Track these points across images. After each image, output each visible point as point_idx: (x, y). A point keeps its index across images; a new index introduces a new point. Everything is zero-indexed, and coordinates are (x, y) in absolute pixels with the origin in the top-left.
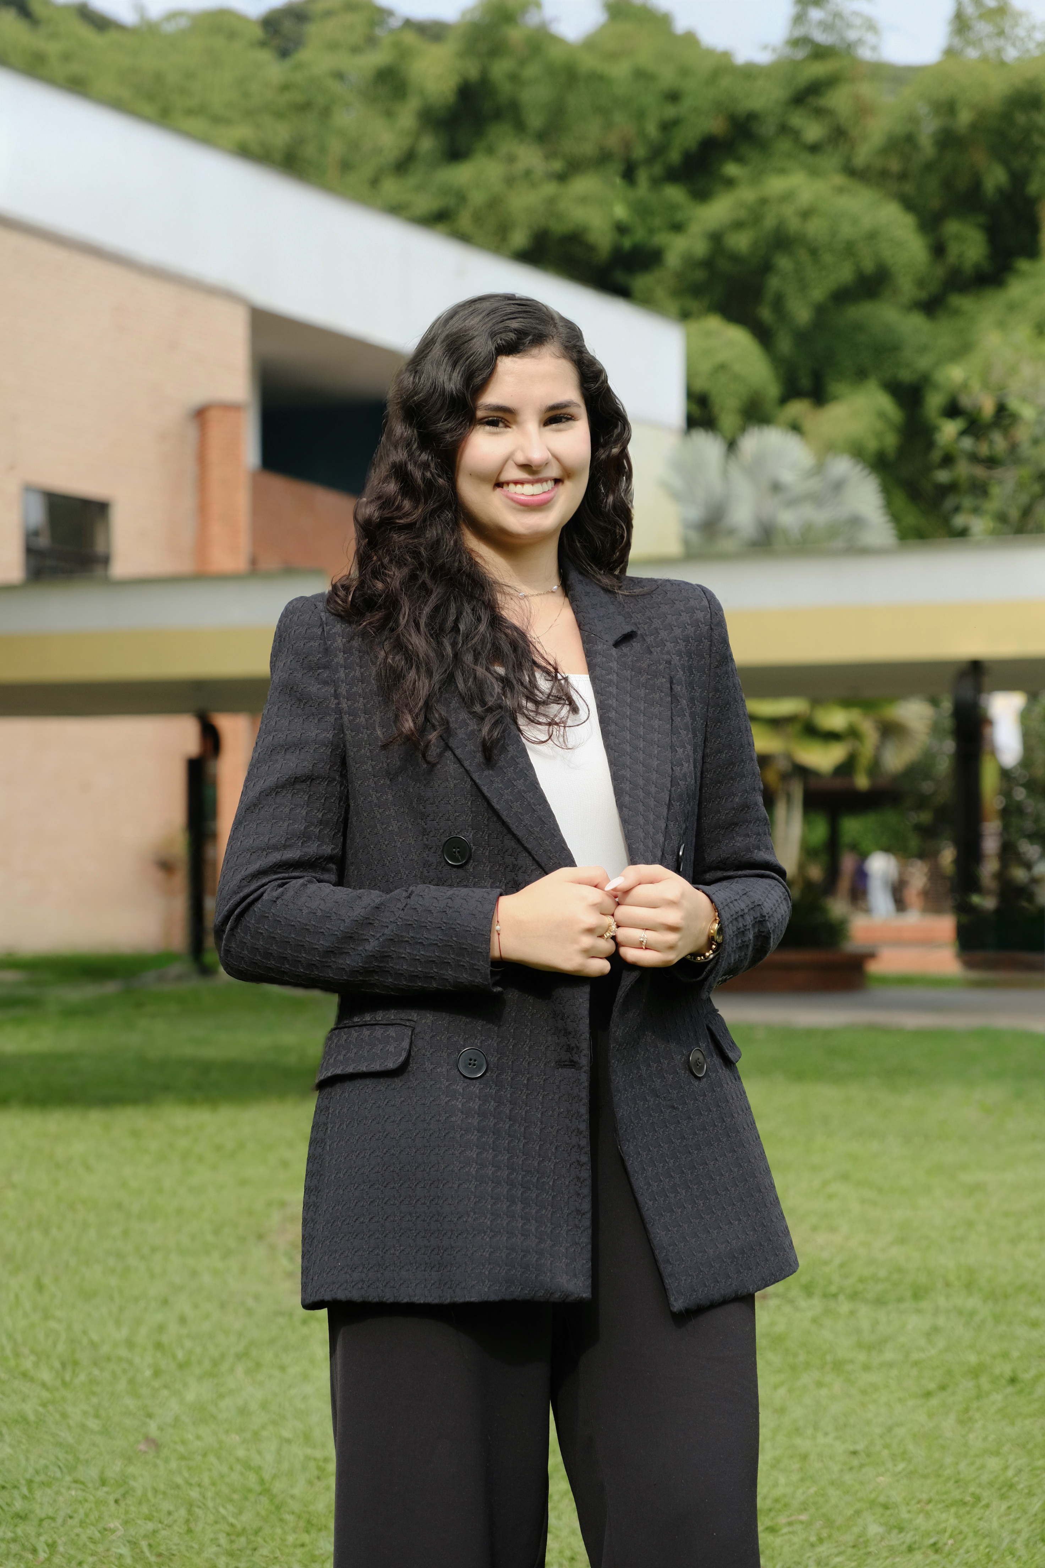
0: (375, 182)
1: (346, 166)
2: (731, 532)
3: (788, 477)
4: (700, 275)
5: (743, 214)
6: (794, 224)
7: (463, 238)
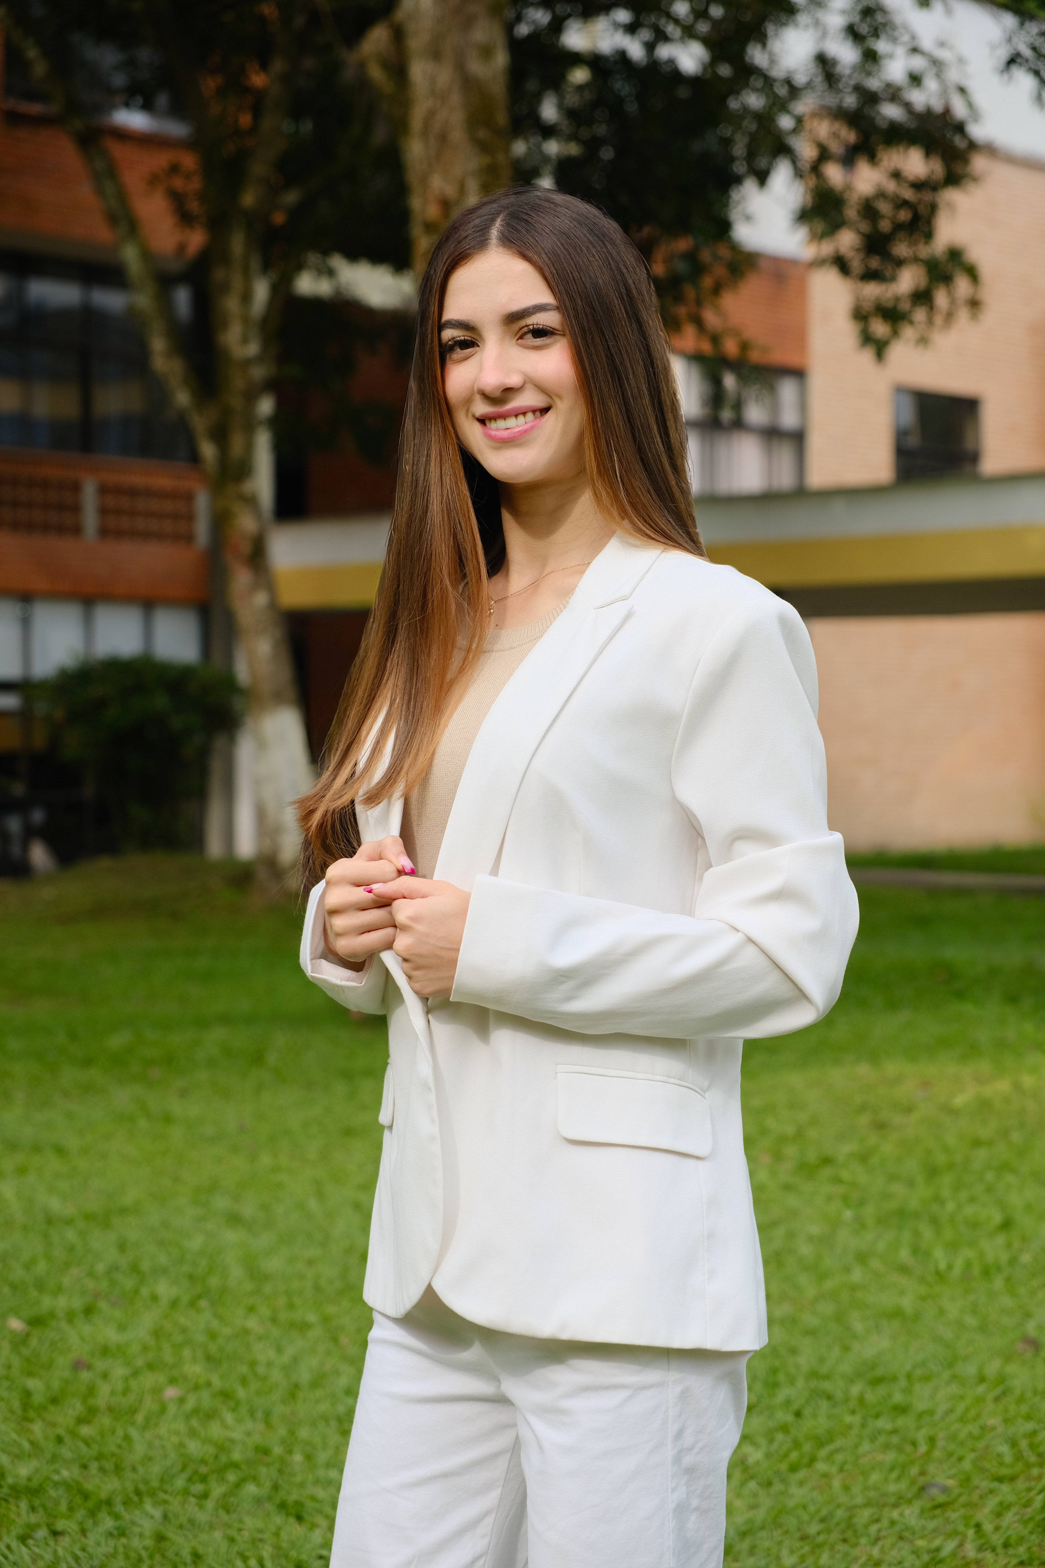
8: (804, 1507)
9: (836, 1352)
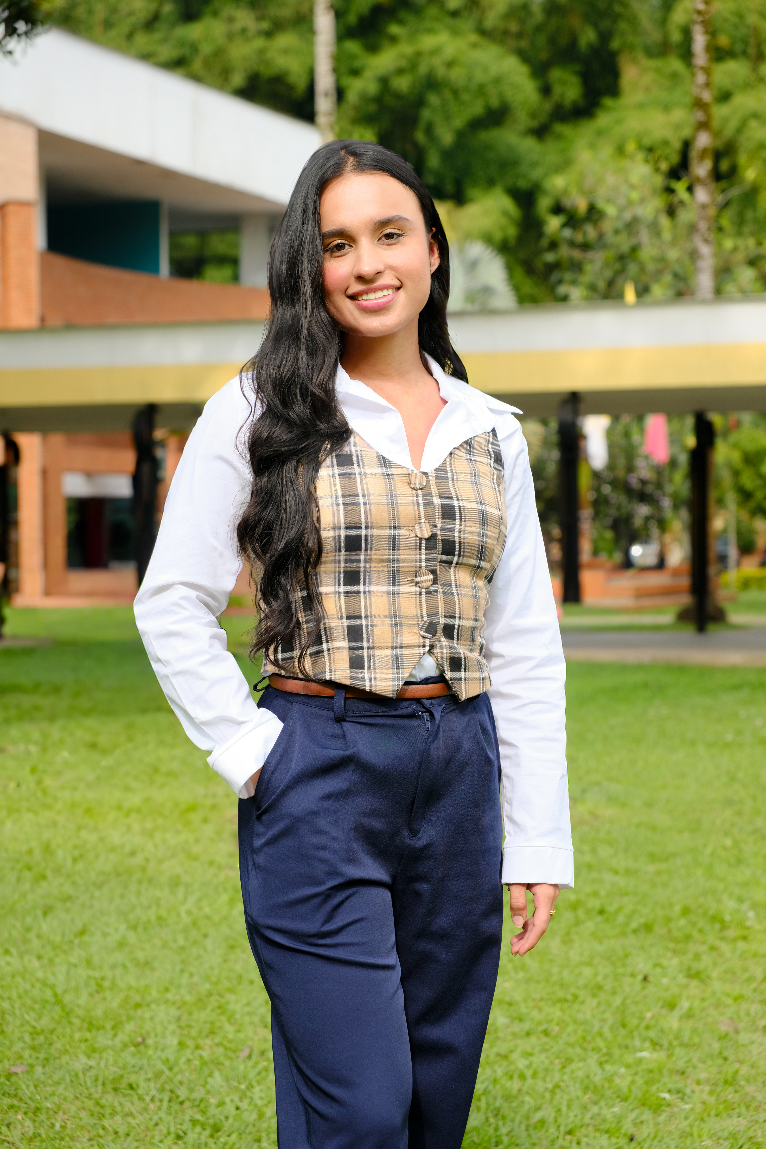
0: (130, 36)
1: (108, 24)
4: (372, 108)
5: (403, 63)
6: (441, 72)
7: (196, 78)
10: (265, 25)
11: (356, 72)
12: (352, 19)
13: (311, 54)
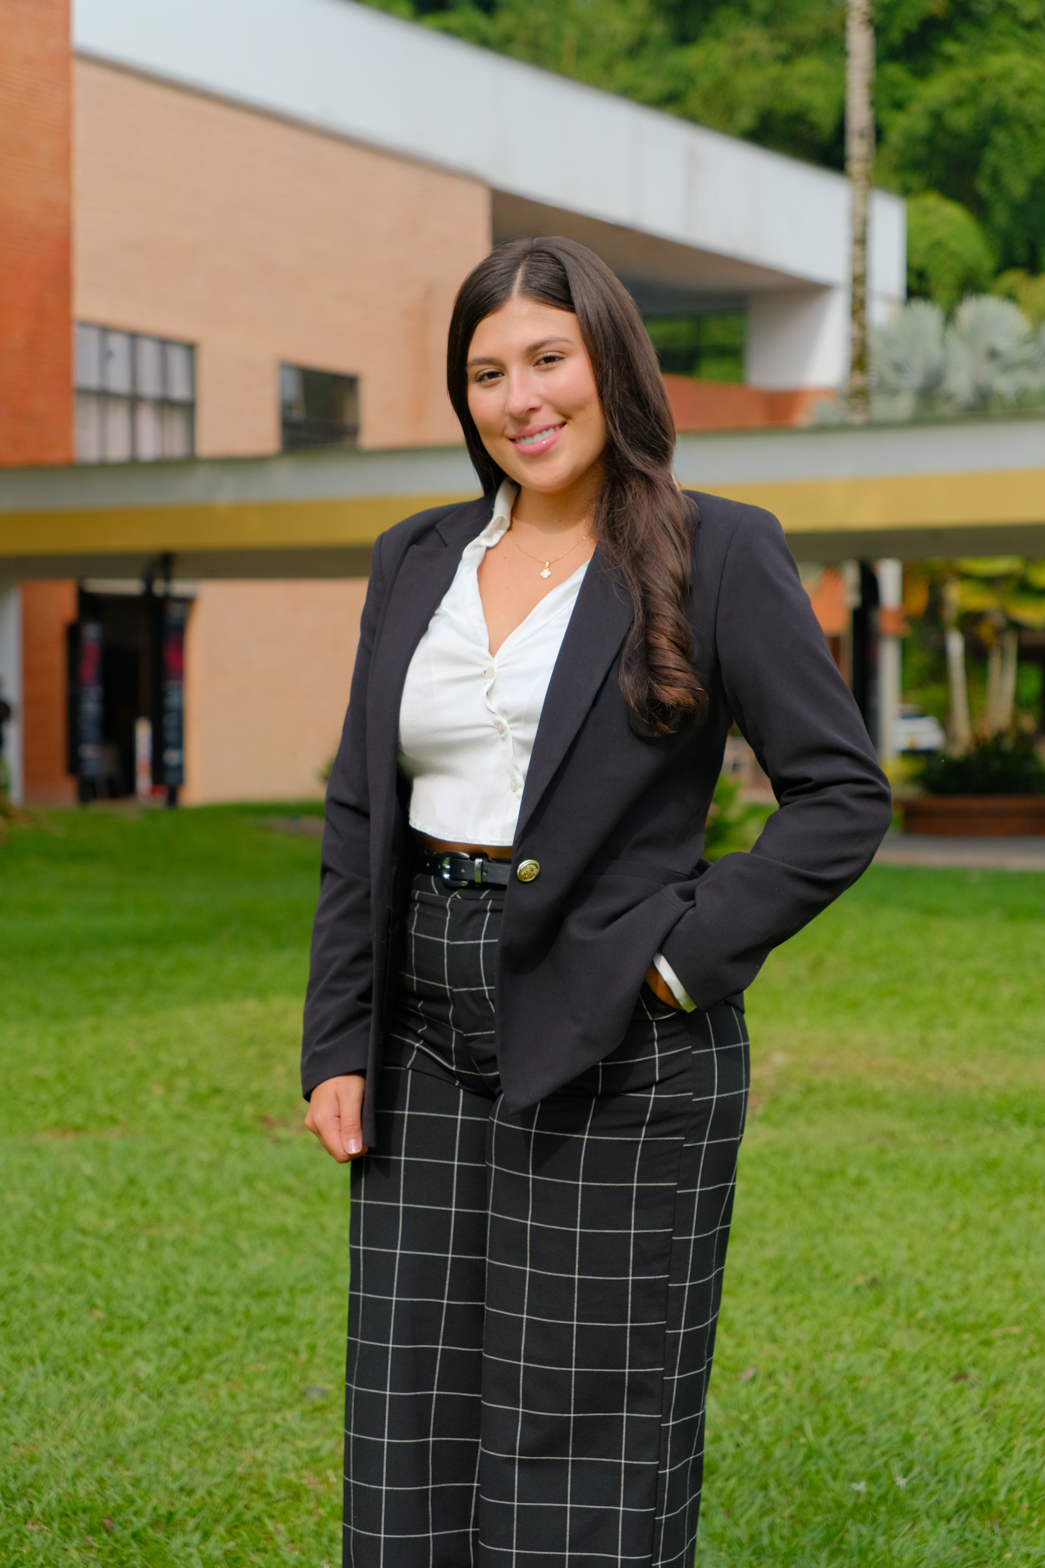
0: (608, 67)
1: (581, 52)
2: (949, 398)
3: (1004, 344)
4: (921, 151)
5: (963, 92)
6: (1012, 102)
7: (692, 119)
8: (193, 1416)
9: (224, 1268)
10: (783, 48)
11: (899, 105)
12: (895, 36)
13: (842, 84)
